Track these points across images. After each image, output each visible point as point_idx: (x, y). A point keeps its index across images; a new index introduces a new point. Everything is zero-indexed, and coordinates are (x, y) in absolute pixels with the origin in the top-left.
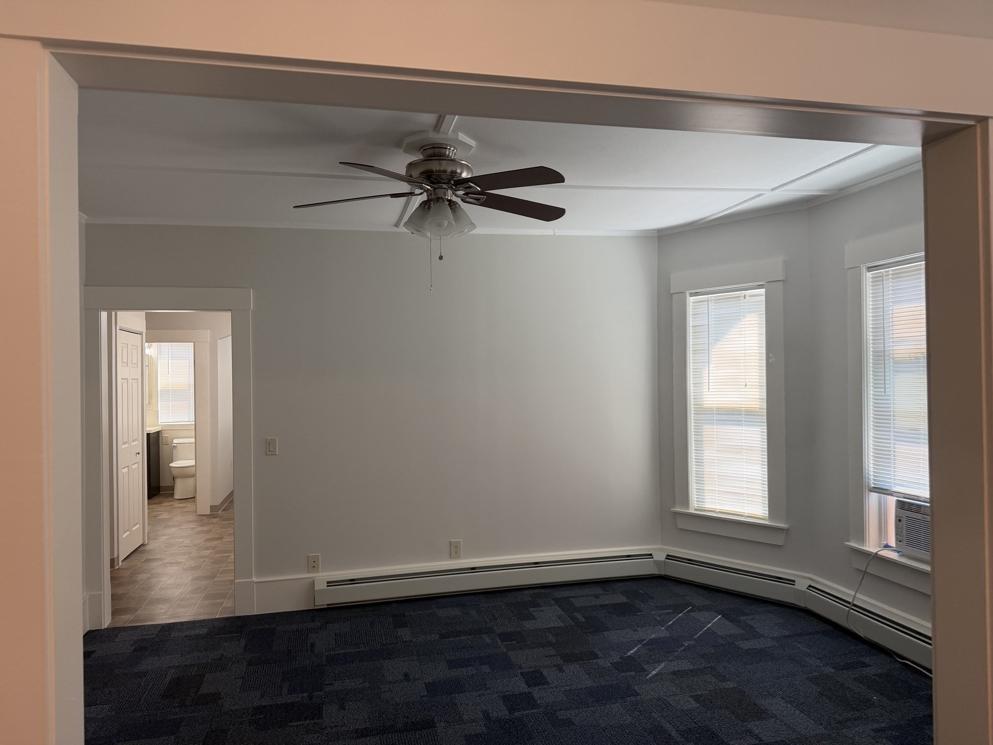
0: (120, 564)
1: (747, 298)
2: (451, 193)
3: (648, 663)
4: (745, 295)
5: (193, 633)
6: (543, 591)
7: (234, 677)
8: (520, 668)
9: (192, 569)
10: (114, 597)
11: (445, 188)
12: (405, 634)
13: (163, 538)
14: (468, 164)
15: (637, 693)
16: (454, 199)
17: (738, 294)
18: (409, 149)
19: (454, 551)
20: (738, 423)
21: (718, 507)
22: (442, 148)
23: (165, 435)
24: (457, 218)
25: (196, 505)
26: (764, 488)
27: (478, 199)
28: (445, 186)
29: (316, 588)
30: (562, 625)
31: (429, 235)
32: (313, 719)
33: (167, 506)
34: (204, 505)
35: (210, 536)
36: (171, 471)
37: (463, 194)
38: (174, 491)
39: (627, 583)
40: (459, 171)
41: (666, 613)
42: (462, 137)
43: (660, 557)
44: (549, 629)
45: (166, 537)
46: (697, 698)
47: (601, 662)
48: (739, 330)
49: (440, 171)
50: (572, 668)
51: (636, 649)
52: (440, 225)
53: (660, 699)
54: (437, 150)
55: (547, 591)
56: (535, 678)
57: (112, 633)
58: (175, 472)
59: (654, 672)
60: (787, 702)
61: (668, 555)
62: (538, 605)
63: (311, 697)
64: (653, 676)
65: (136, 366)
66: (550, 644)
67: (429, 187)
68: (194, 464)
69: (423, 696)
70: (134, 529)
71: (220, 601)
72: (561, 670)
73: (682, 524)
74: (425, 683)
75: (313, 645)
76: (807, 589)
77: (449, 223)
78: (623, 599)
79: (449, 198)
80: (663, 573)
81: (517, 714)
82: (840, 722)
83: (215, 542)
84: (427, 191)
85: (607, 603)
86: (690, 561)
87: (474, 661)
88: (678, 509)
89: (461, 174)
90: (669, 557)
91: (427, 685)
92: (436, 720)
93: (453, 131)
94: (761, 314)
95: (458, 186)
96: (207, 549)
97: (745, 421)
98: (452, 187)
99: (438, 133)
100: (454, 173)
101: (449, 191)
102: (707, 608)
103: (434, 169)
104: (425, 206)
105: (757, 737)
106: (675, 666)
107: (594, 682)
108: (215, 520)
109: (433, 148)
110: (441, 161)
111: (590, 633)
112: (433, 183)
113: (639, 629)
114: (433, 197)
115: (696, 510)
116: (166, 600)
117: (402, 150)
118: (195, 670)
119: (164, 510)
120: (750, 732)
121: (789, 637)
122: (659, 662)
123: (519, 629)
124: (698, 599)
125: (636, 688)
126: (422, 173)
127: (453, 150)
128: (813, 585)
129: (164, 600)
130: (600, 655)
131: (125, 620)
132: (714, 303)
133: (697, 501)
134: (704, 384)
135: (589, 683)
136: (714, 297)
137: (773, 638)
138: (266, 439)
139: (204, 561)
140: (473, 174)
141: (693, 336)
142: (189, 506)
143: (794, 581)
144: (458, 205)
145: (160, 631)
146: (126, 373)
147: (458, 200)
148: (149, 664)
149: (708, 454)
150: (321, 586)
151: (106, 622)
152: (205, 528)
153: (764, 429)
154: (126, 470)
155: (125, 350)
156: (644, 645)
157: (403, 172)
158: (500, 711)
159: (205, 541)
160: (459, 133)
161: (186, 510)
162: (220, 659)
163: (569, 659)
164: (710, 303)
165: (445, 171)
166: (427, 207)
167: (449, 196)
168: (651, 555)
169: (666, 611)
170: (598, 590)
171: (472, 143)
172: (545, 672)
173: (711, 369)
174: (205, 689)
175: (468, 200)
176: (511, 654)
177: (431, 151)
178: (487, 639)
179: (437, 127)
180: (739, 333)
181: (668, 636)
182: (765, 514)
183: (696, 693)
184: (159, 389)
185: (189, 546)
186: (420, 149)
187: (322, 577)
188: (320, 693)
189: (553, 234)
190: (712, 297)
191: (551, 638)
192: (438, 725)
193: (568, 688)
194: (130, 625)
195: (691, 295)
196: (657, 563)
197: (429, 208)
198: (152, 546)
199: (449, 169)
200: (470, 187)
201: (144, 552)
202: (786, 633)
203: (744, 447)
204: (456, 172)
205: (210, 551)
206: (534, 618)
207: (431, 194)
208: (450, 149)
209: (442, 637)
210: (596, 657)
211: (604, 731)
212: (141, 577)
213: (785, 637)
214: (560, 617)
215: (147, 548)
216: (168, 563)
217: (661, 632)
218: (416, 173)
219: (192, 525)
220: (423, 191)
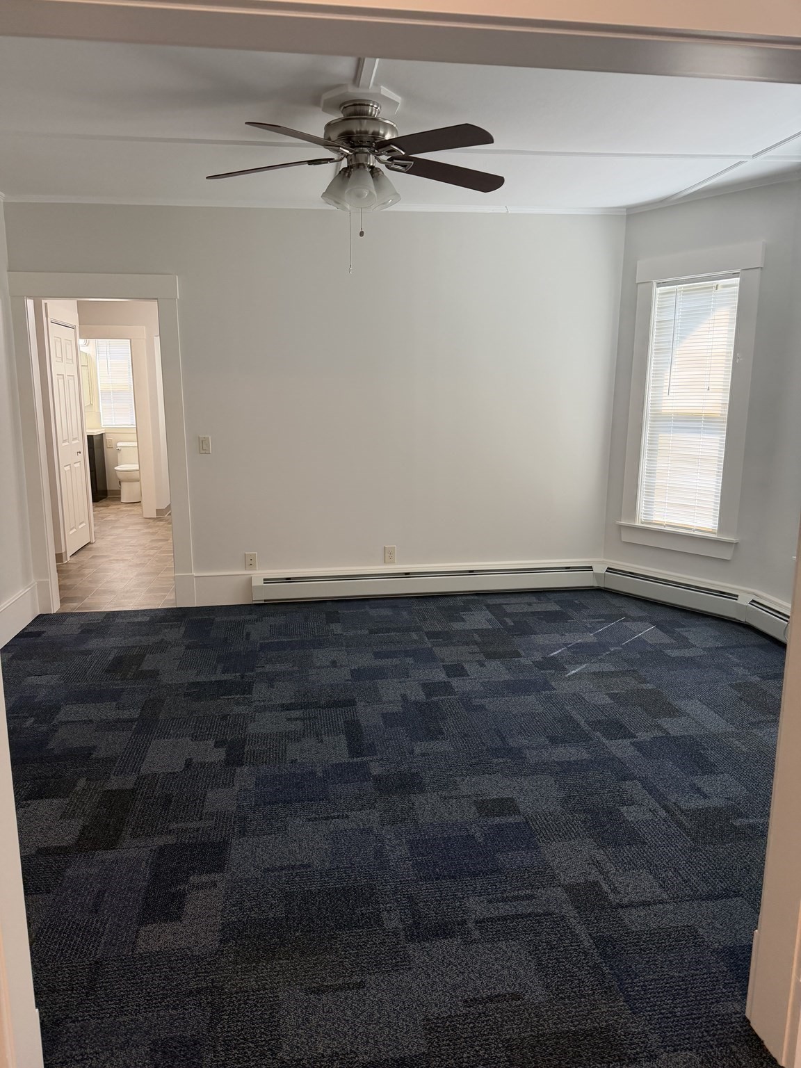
0: (69, 559)
1: (719, 289)
2: (374, 158)
3: (570, 663)
4: (717, 285)
5: (136, 620)
6: (476, 597)
7: (173, 658)
8: (443, 662)
9: (137, 565)
10: (61, 588)
11: (367, 153)
12: (337, 628)
13: (110, 538)
14: (392, 124)
15: (553, 688)
16: (377, 165)
17: (710, 284)
18: (328, 107)
19: (388, 556)
20: (697, 430)
21: (666, 520)
22: (365, 105)
23: (107, 438)
24: (379, 187)
25: (142, 508)
26: (717, 500)
27: (405, 166)
28: (366, 150)
29: (253, 585)
30: (490, 627)
31: (348, 207)
32: (244, 694)
33: (114, 509)
34: (150, 509)
35: (156, 537)
36: (116, 476)
37: (388, 160)
38: (120, 495)
39: (563, 594)
40: (382, 132)
41: (598, 622)
42: (385, 91)
43: (600, 569)
44: (476, 631)
45: (113, 537)
46: (612, 696)
47: (522, 660)
48: (708, 326)
49: (360, 132)
50: (494, 665)
51: (560, 651)
52: (359, 196)
53: (575, 695)
54: (358, 108)
55: (481, 598)
56: (456, 670)
57: (60, 618)
58: (120, 476)
59: (573, 672)
60: (704, 704)
61: (608, 568)
62: (470, 610)
63: (242, 677)
64: (573, 675)
65: (71, 362)
66: (476, 643)
67: (348, 152)
68: (138, 468)
69: (347, 680)
70: (80, 527)
71: (163, 594)
72: (482, 665)
73: (626, 537)
74: (350, 670)
75: (248, 635)
76: (750, 603)
77: (370, 193)
78: (557, 608)
79: (371, 164)
80: (602, 585)
81: (434, 699)
82: (752, 723)
83: (161, 543)
84: (347, 156)
85: (539, 610)
86: (631, 574)
87: (400, 654)
88: (623, 522)
89: (384, 135)
90: (609, 570)
91: (352, 671)
92: (357, 700)
93: (375, 84)
94: (733, 308)
95: (380, 150)
96: (152, 548)
97: (704, 429)
98: (374, 151)
99: (358, 86)
100: (376, 134)
101: (371, 156)
102: (641, 619)
103: (355, 131)
104: (344, 174)
105: (665, 731)
106: (595, 668)
107: (513, 676)
108: (162, 523)
109: (355, 105)
110: (362, 121)
111: (517, 635)
112: (353, 146)
113: (567, 634)
114: (354, 163)
115: (642, 523)
116: (113, 592)
117: (321, 109)
118: (136, 651)
119: (110, 512)
120: (659, 727)
121: (722, 648)
122: (581, 663)
123: (447, 629)
124: (633, 610)
125: (553, 684)
126: (342, 135)
127: (377, 108)
128: (755, 599)
129: (110, 591)
130: (523, 654)
131: (72, 607)
132: (683, 295)
133: (645, 514)
134: (665, 388)
135: (507, 677)
136: (684, 287)
137: (704, 649)
138: (199, 438)
139: (149, 560)
140: (397, 134)
141: (657, 333)
142: (136, 509)
143: (737, 596)
144: (381, 173)
145: (105, 618)
146: (59, 368)
147: (382, 167)
148: (94, 643)
149: (662, 464)
150: (258, 582)
151: (55, 608)
152: (151, 530)
153: (723, 437)
154: (68, 468)
155: (58, 345)
156: (569, 648)
157: (320, 134)
158: (420, 696)
159: (150, 542)
160: (382, 87)
161: (133, 513)
162: (160, 643)
163: (490, 656)
164: (678, 294)
165: (366, 132)
166: (347, 174)
167: (372, 161)
168: (591, 567)
169: (597, 620)
170: (533, 599)
171: (398, 98)
172: (466, 666)
173: (673, 370)
174: (145, 666)
175: (393, 166)
176: (436, 650)
177: (352, 109)
178: (414, 636)
179: (356, 79)
180: (707, 329)
181: (595, 641)
182: (715, 527)
183: (612, 692)
184: (100, 390)
185: (136, 546)
186: (341, 106)
187: (258, 575)
188: (252, 674)
189: (505, 211)
190: (681, 287)
191: (477, 637)
192: (358, 704)
193: (486, 680)
194: (77, 611)
195: (659, 285)
196: (596, 575)
197: (349, 176)
198: (98, 544)
199: (371, 130)
200: (393, 151)
201: (90, 549)
202: (719, 644)
203: (700, 457)
204: (378, 134)
205: (155, 551)
206: (463, 620)
207: (351, 160)
208: (372, 106)
209: (371, 632)
210: (519, 655)
211: (515, 717)
212: (86, 571)
213: (717, 648)
214: (489, 621)
215: (94, 546)
216: (114, 560)
217: (590, 638)
218: (334, 135)
219: (138, 527)
220: (343, 156)
